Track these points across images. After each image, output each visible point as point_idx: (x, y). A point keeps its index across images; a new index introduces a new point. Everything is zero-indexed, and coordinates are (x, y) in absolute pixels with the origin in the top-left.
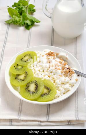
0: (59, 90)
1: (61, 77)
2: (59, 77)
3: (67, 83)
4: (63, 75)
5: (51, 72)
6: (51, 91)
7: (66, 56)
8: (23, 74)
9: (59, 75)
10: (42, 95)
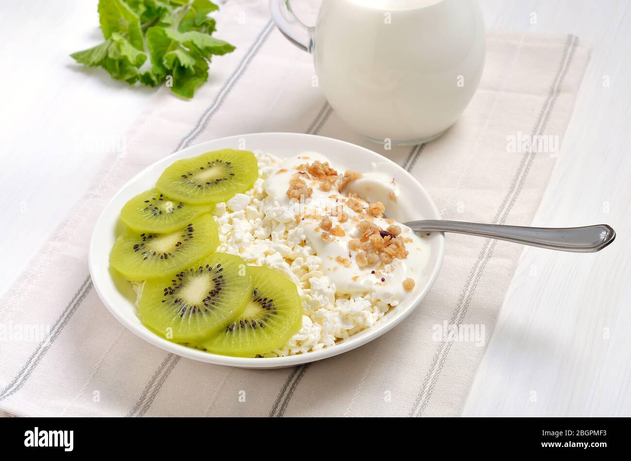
0: (318, 320)
1: (341, 267)
2: (334, 264)
3: (364, 294)
4: (353, 260)
5: (304, 243)
6: (275, 313)
7: (391, 187)
8: (173, 232)
9: (334, 256)
10: (229, 328)
